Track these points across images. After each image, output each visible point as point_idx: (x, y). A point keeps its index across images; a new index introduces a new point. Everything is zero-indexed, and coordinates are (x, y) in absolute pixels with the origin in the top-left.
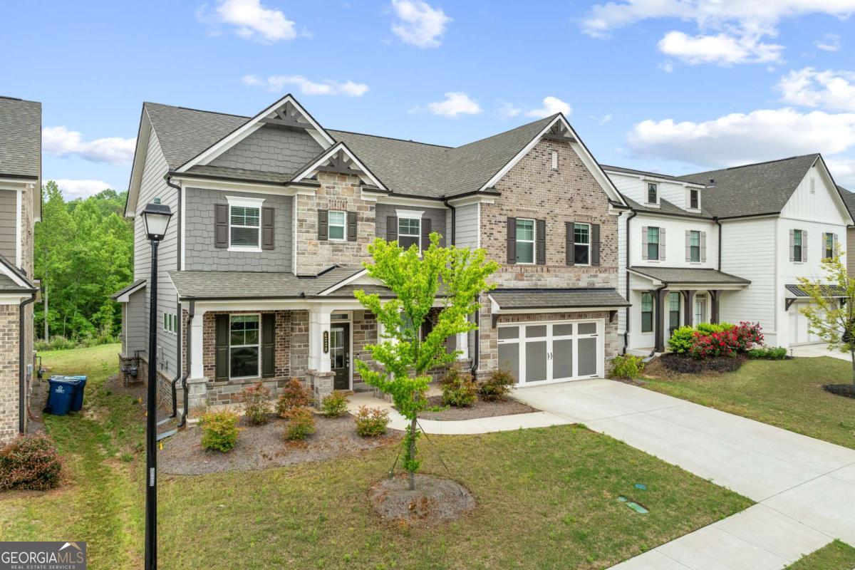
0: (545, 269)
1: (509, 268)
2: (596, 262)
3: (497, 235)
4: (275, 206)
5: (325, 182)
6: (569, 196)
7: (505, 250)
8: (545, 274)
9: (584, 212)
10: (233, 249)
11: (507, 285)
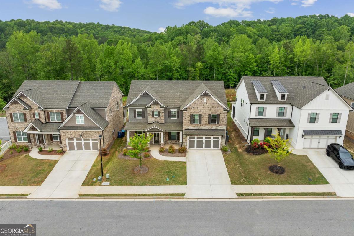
0: (201, 125)
1: (191, 125)
2: (218, 123)
3: (187, 118)
4: (145, 110)
5: (152, 106)
6: (210, 108)
7: (190, 121)
8: (201, 126)
9: (215, 112)
10: (137, 118)
11: (190, 128)
